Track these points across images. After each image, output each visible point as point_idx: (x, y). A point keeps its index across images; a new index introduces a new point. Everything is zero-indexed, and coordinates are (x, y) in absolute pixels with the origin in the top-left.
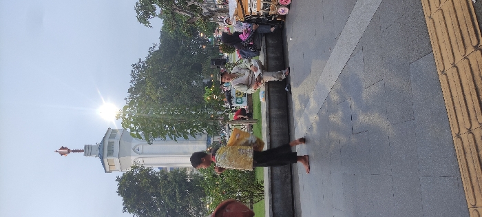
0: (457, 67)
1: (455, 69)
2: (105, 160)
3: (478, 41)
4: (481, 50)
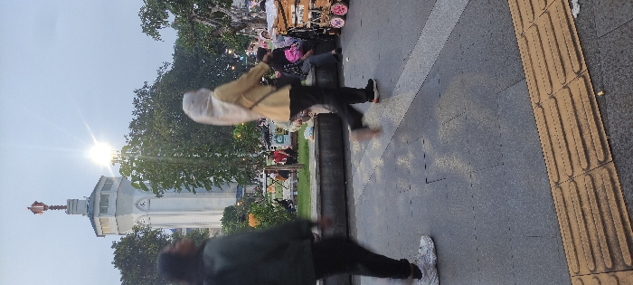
0: (555, 98)
2: (97, 219)
3: (581, 65)
4: (584, 77)
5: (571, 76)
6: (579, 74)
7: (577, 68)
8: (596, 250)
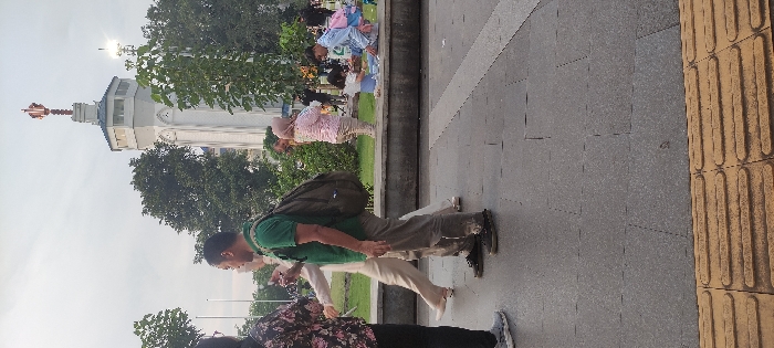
0: (717, 59)
1: (713, 63)
2: (110, 130)
3: (763, 19)
4: (764, 37)
5: (746, 32)
6: (757, 32)
7: (756, 22)
8: (736, 262)
